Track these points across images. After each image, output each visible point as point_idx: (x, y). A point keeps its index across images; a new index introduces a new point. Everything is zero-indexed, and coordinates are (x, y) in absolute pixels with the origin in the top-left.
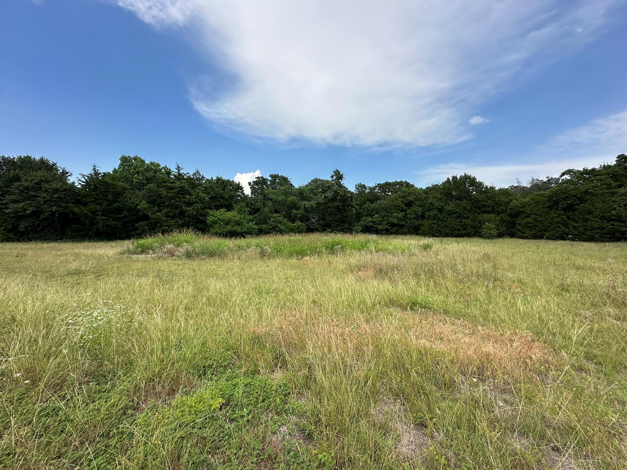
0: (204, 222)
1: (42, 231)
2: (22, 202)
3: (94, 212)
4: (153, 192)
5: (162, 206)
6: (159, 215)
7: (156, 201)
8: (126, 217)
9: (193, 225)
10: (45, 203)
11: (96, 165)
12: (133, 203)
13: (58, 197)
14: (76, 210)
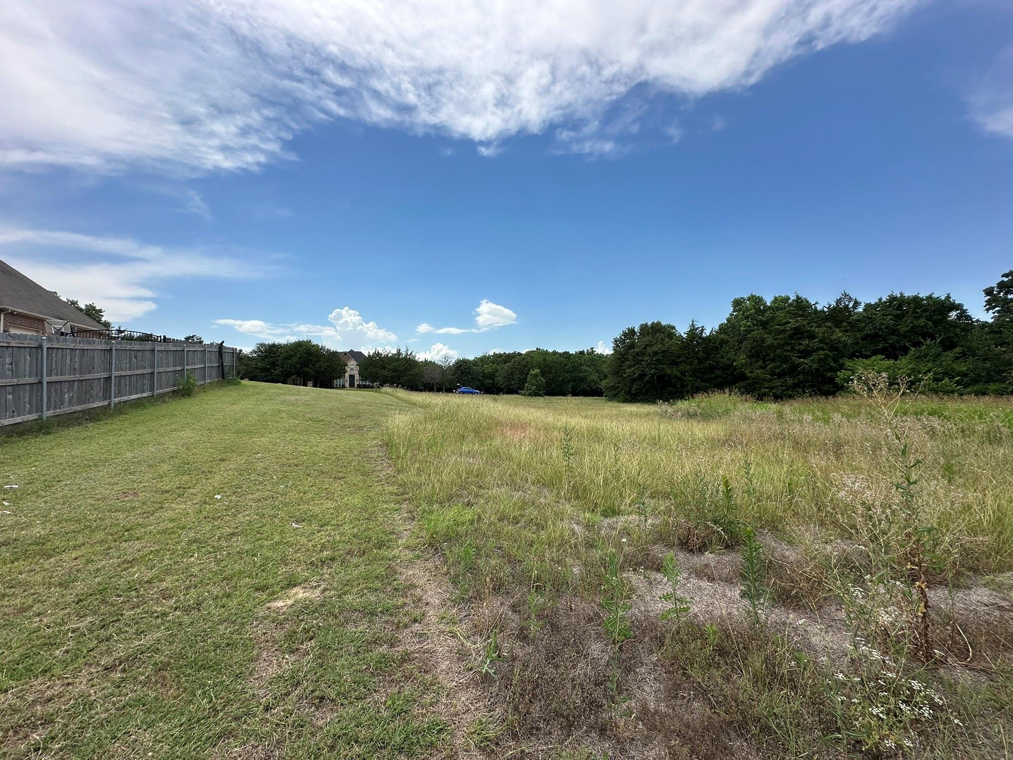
0: (831, 380)
1: (647, 392)
2: (633, 367)
3: (683, 374)
4: (757, 342)
5: (768, 360)
6: (757, 374)
7: (761, 353)
8: (719, 377)
9: (812, 386)
10: (647, 366)
11: (695, 320)
12: (729, 359)
13: (657, 360)
14: (669, 371)
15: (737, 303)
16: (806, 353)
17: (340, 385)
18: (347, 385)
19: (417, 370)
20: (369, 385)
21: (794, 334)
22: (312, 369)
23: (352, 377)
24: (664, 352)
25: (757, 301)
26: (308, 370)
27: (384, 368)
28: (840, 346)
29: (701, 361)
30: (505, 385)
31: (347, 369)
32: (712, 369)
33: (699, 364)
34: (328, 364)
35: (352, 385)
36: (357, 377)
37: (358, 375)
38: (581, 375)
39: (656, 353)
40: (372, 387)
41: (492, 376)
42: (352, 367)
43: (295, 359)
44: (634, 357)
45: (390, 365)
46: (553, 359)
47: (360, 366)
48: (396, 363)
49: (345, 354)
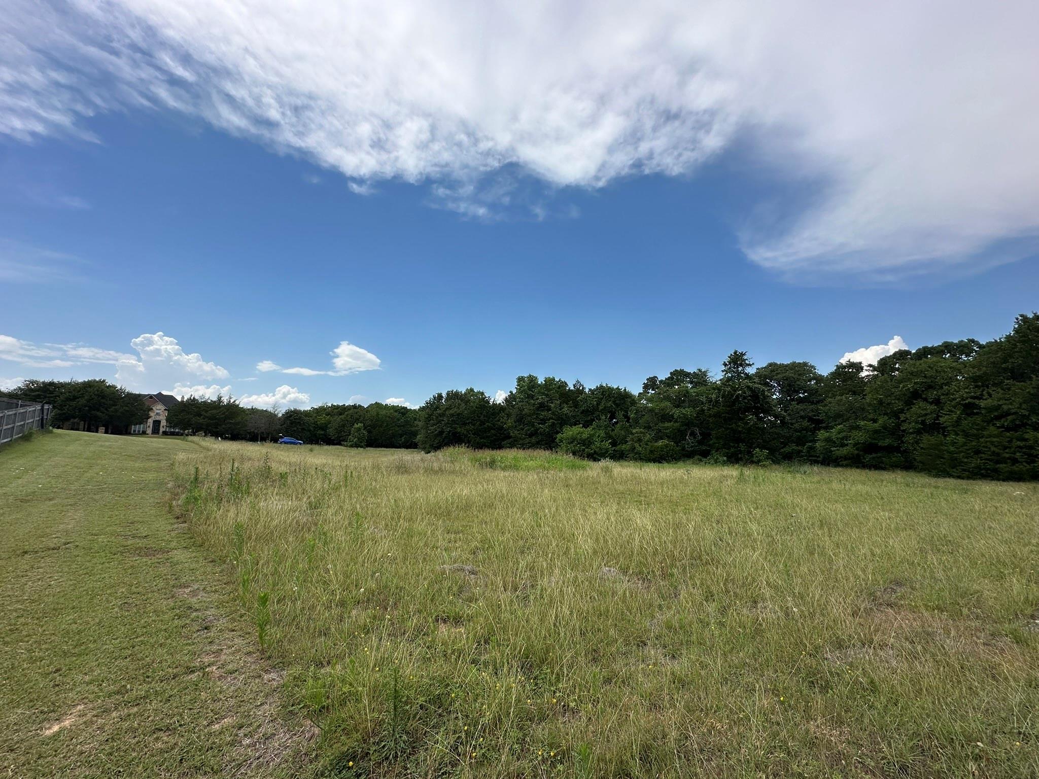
0: (554, 440)
13: (452, 421)
14: (459, 430)
15: (520, 380)
16: (543, 421)
17: (139, 431)
18: (149, 431)
19: (239, 419)
20: (178, 432)
21: (539, 407)
22: (103, 413)
23: (157, 423)
24: (458, 415)
25: (532, 379)
26: (99, 414)
27: (200, 415)
28: (564, 417)
29: (482, 423)
30: (336, 436)
31: (151, 414)
32: (490, 429)
33: (480, 425)
34: (127, 409)
35: (156, 431)
36: (164, 423)
37: (165, 421)
38: (413, 429)
39: (452, 415)
40: (182, 435)
41: (324, 427)
42: (158, 411)
43: (82, 401)
44: (437, 417)
45: (206, 412)
46: (387, 413)
47: (168, 410)
48: (214, 411)
49: (151, 397)
